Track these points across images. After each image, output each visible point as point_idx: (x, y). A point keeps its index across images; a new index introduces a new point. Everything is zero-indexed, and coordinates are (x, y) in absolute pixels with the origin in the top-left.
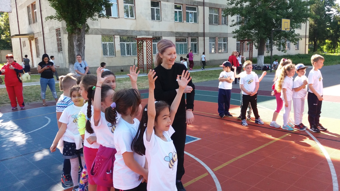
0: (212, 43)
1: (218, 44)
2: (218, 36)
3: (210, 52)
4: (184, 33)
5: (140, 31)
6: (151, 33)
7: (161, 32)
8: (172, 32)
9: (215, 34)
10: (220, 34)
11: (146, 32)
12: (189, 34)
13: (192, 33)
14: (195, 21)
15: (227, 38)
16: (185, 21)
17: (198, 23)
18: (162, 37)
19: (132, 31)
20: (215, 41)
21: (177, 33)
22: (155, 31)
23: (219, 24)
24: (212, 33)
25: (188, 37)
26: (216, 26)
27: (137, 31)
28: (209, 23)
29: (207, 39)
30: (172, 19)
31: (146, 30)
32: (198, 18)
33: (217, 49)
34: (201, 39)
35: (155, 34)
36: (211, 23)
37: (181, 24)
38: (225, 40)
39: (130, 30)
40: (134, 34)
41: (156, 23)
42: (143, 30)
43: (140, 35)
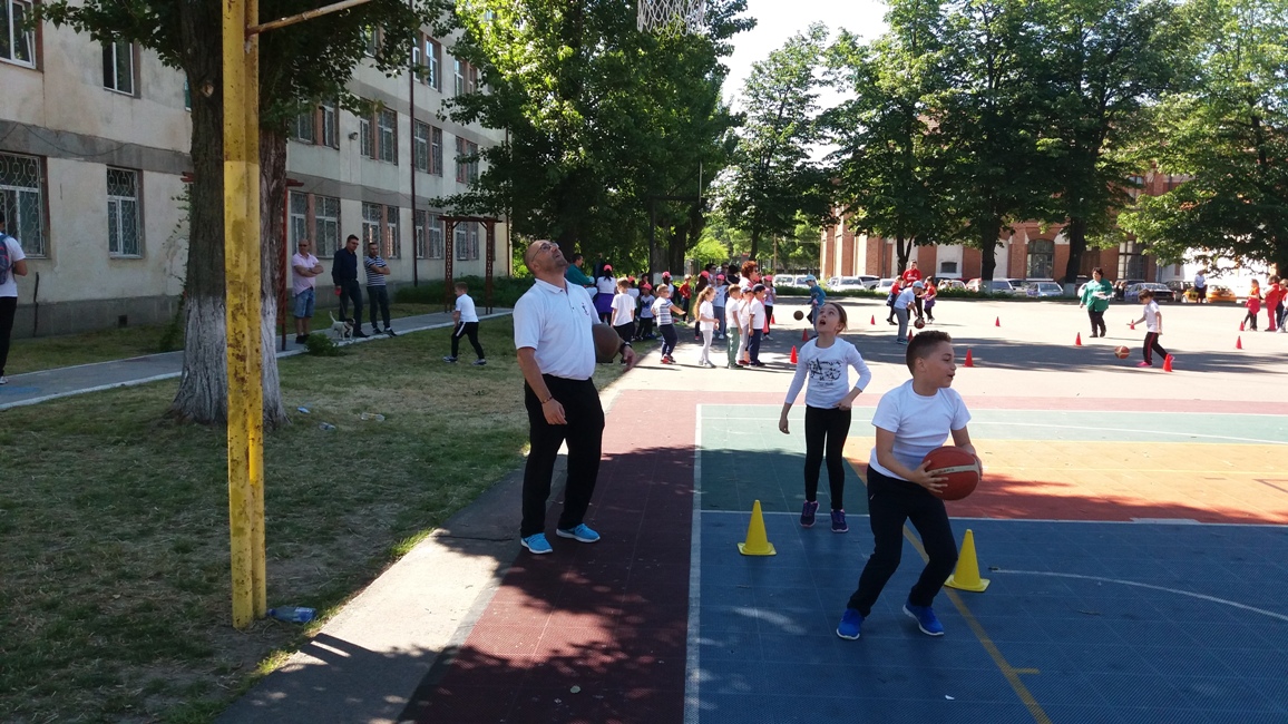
0: (299, 216)
1: (313, 223)
2: (315, 191)
5: (58, 133)
6: (101, 148)
7: (141, 150)
10: (321, 181)
11: (84, 139)
15: (339, 202)
18: (140, 171)
19: (29, 128)
20: (308, 211)
22: (118, 142)
27: (49, 132)
30: (176, 95)
31: (84, 129)
35: (115, 153)
39: (16, 124)
40: (35, 147)
41: (116, 101)
42: (71, 129)
43: (59, 156)
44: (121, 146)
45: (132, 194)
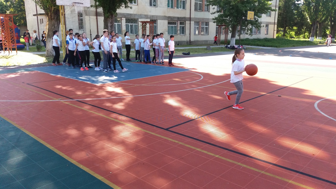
0: (196, 26)
1: (201, 28)
2: (201, 21)
3: (195, 34)
4: (174, 17)
5: (140, 15)
6: (149, 17)
7: (157, 16)
8: (165, 16)
9: (199, 19)
10: (203, 19)
11: (145, 15)
12: (178, 18)
13: (181, 17)
14: (184, 8)
15: (208, 23)
16: (176, 8)
17: (186, 10)
18: (157, 20)
19: (135, 15)
20: (199, 25)
21: (169, 17)
22: (152, 15)
23: (202, 11)
24: (196, 18)
25: (177, 21)
26: (200, 12)
27: (139, 15)
28: (195, 10)
29: (193, 23)
30: (165, 6)
31: (146, 14)
32: (186, 6)
33: (200, 32)
34: (187, 22)
36: (196, 9)
37: (172, 10)
38: (207, 24)
39: (133, 14)
40: (136, 17)
41: (153, 8)
42: (143, 14)
43: (141, 18)
44: (153, 16)
45: (156, 24)
